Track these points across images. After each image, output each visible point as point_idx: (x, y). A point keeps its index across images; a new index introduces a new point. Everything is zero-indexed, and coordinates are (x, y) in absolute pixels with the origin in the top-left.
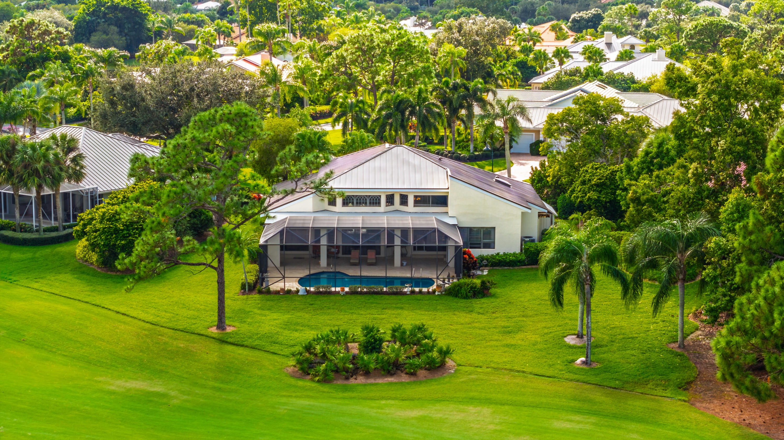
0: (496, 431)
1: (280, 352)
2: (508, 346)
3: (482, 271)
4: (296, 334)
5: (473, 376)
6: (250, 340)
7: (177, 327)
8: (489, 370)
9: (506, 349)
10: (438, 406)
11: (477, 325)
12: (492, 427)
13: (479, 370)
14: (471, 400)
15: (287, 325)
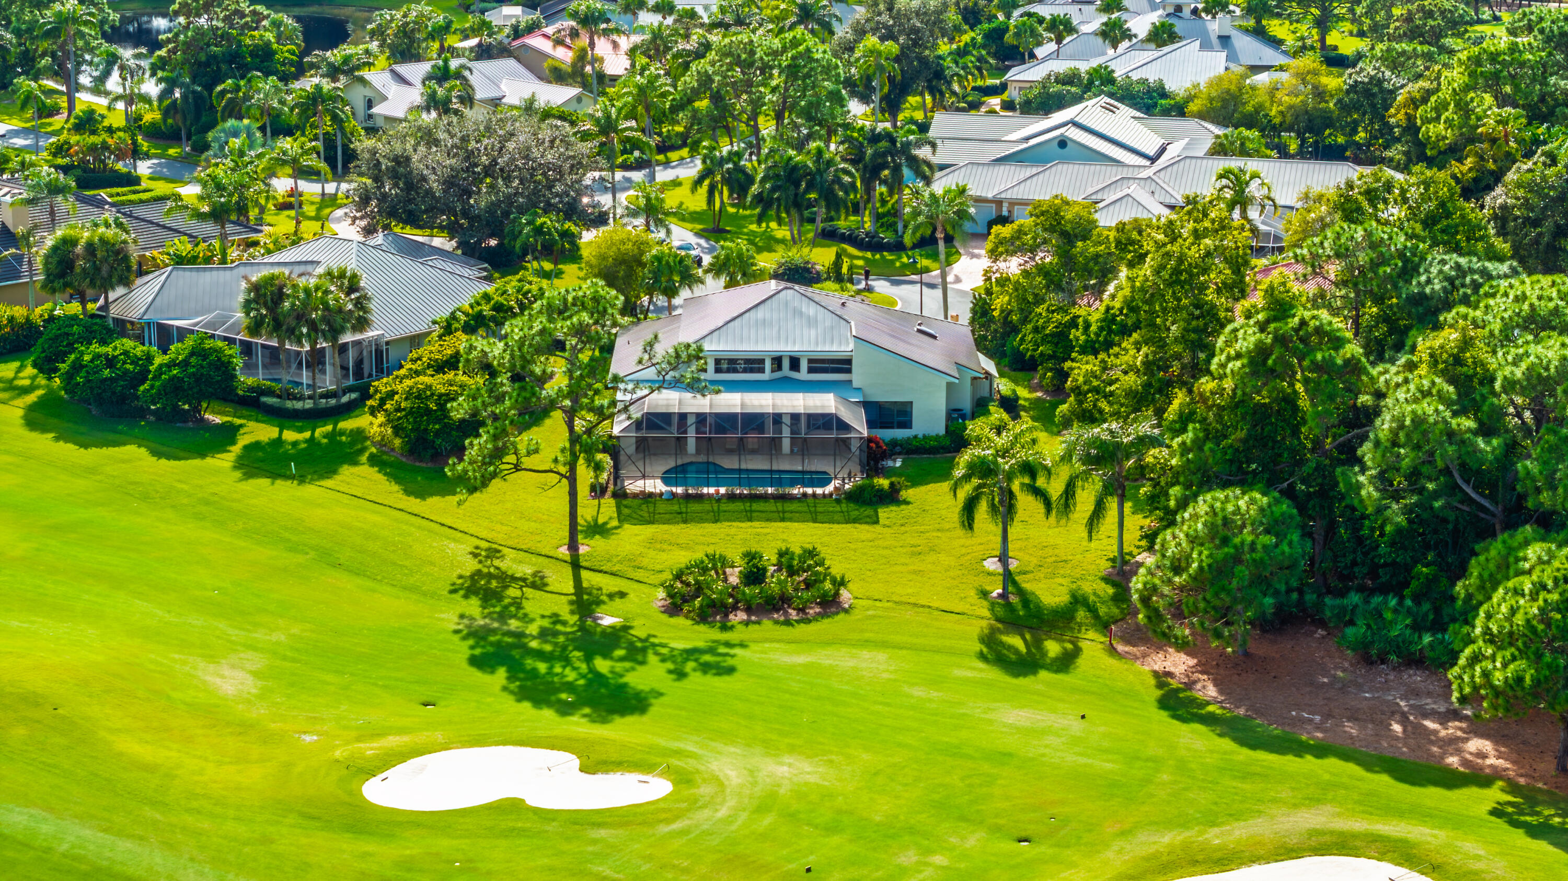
0: (890, 680)
1: (646, 580)
2: (915, 572)
3: (895, 461)
4: (664, 556)
5: (870, 613)
6: (609, 564)
7: (519, 547)
8: (889, 604)
9: (914, 576)
10: (829, 651)
11: (880, 543)
12: (885, 675)
13: (878, 604)
14: (866, 643)
15: (652, 542)
